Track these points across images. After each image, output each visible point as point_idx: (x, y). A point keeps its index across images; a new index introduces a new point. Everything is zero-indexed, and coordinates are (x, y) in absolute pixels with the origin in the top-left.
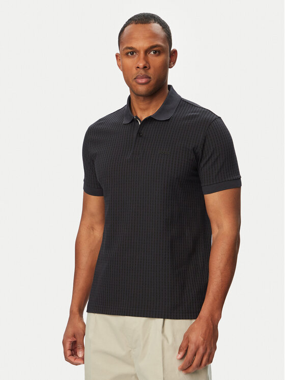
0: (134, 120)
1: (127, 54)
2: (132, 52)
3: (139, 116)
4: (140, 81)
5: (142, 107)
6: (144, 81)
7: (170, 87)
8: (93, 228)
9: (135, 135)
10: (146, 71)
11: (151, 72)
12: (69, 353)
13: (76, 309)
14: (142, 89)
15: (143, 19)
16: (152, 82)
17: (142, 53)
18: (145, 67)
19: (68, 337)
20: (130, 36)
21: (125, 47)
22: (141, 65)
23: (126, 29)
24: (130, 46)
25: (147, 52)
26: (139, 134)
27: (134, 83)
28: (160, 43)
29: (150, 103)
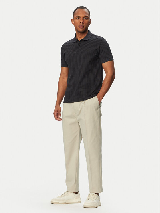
0: (77, 41)
1: (77, 18)
2: (79, 18)
3: (79, 39)
4: (81, 27)
5: (80, 36)
6: (82, 27)
7: (89, 30)
8: (64, 78)
9: (77, 45)
10: (83, 24)
11: (84, 25)
12: (56, 116)
13: (58, 103)
14: (81, 30)
15: (83, 8)
16: (85, 28)
17: (82, 18)
18: (83, 23)
19: (56, 112)
20: (78, 13)
21: (76, 16)
22: (82, 22)
23: (76, 11)
24: (78, 15)
25: (83, 18)
26: (79, 45)
27: (78, 28)
28: (88, 16)
29: (82, 35)
